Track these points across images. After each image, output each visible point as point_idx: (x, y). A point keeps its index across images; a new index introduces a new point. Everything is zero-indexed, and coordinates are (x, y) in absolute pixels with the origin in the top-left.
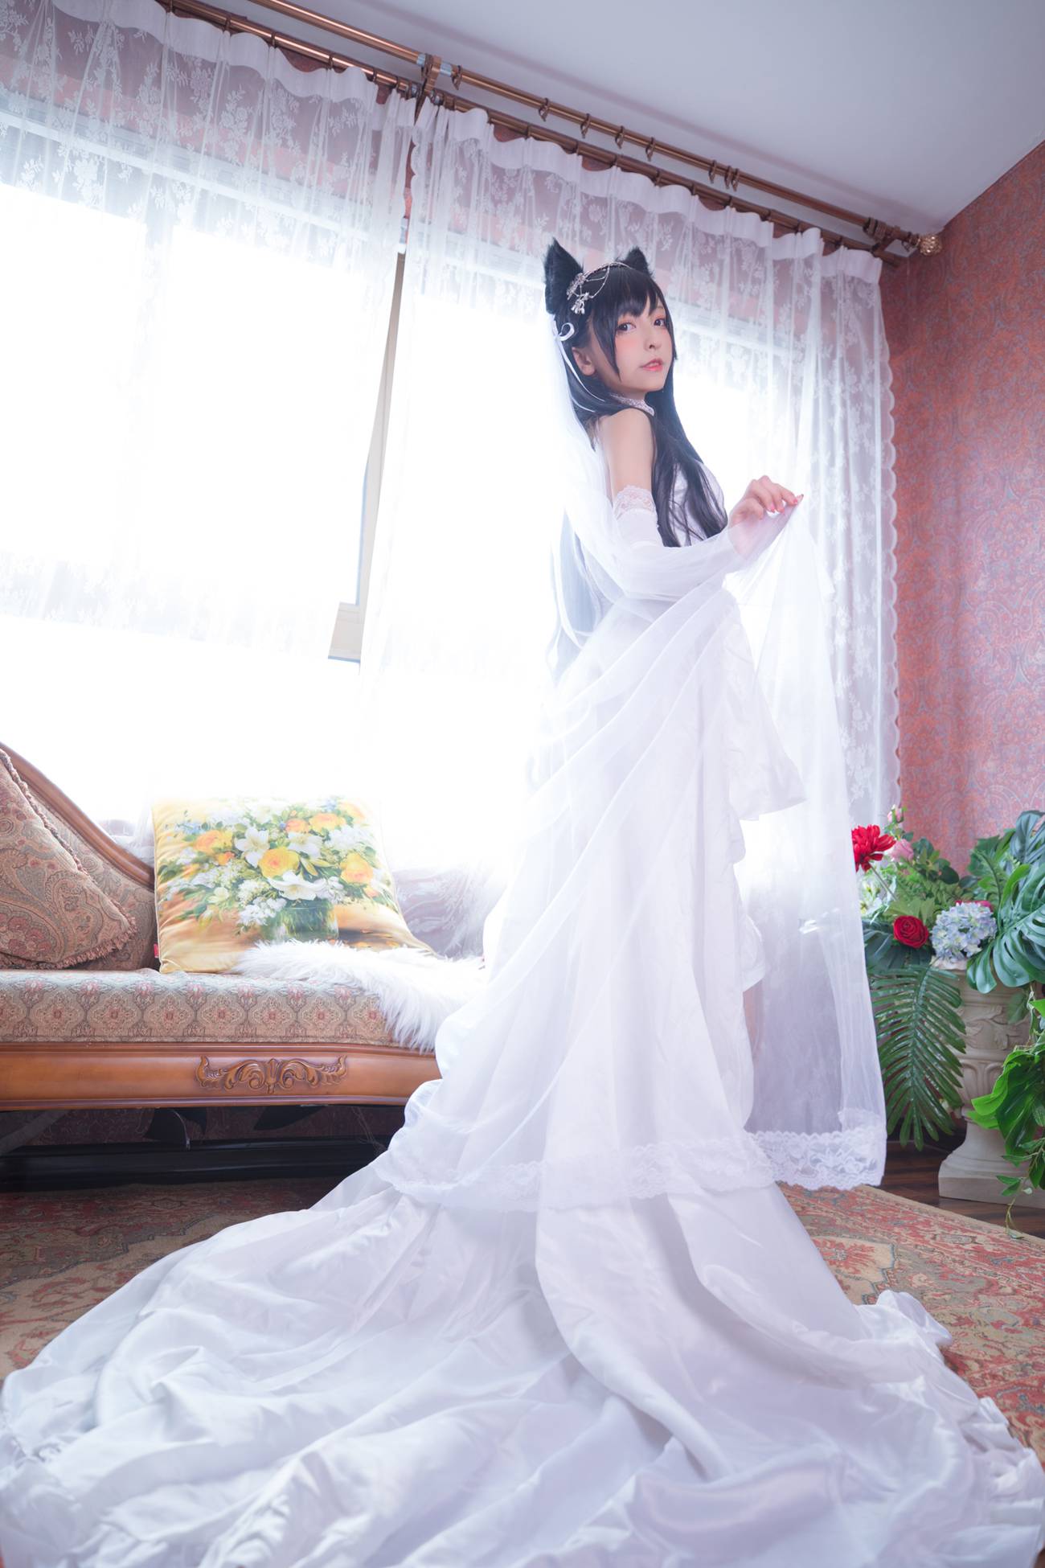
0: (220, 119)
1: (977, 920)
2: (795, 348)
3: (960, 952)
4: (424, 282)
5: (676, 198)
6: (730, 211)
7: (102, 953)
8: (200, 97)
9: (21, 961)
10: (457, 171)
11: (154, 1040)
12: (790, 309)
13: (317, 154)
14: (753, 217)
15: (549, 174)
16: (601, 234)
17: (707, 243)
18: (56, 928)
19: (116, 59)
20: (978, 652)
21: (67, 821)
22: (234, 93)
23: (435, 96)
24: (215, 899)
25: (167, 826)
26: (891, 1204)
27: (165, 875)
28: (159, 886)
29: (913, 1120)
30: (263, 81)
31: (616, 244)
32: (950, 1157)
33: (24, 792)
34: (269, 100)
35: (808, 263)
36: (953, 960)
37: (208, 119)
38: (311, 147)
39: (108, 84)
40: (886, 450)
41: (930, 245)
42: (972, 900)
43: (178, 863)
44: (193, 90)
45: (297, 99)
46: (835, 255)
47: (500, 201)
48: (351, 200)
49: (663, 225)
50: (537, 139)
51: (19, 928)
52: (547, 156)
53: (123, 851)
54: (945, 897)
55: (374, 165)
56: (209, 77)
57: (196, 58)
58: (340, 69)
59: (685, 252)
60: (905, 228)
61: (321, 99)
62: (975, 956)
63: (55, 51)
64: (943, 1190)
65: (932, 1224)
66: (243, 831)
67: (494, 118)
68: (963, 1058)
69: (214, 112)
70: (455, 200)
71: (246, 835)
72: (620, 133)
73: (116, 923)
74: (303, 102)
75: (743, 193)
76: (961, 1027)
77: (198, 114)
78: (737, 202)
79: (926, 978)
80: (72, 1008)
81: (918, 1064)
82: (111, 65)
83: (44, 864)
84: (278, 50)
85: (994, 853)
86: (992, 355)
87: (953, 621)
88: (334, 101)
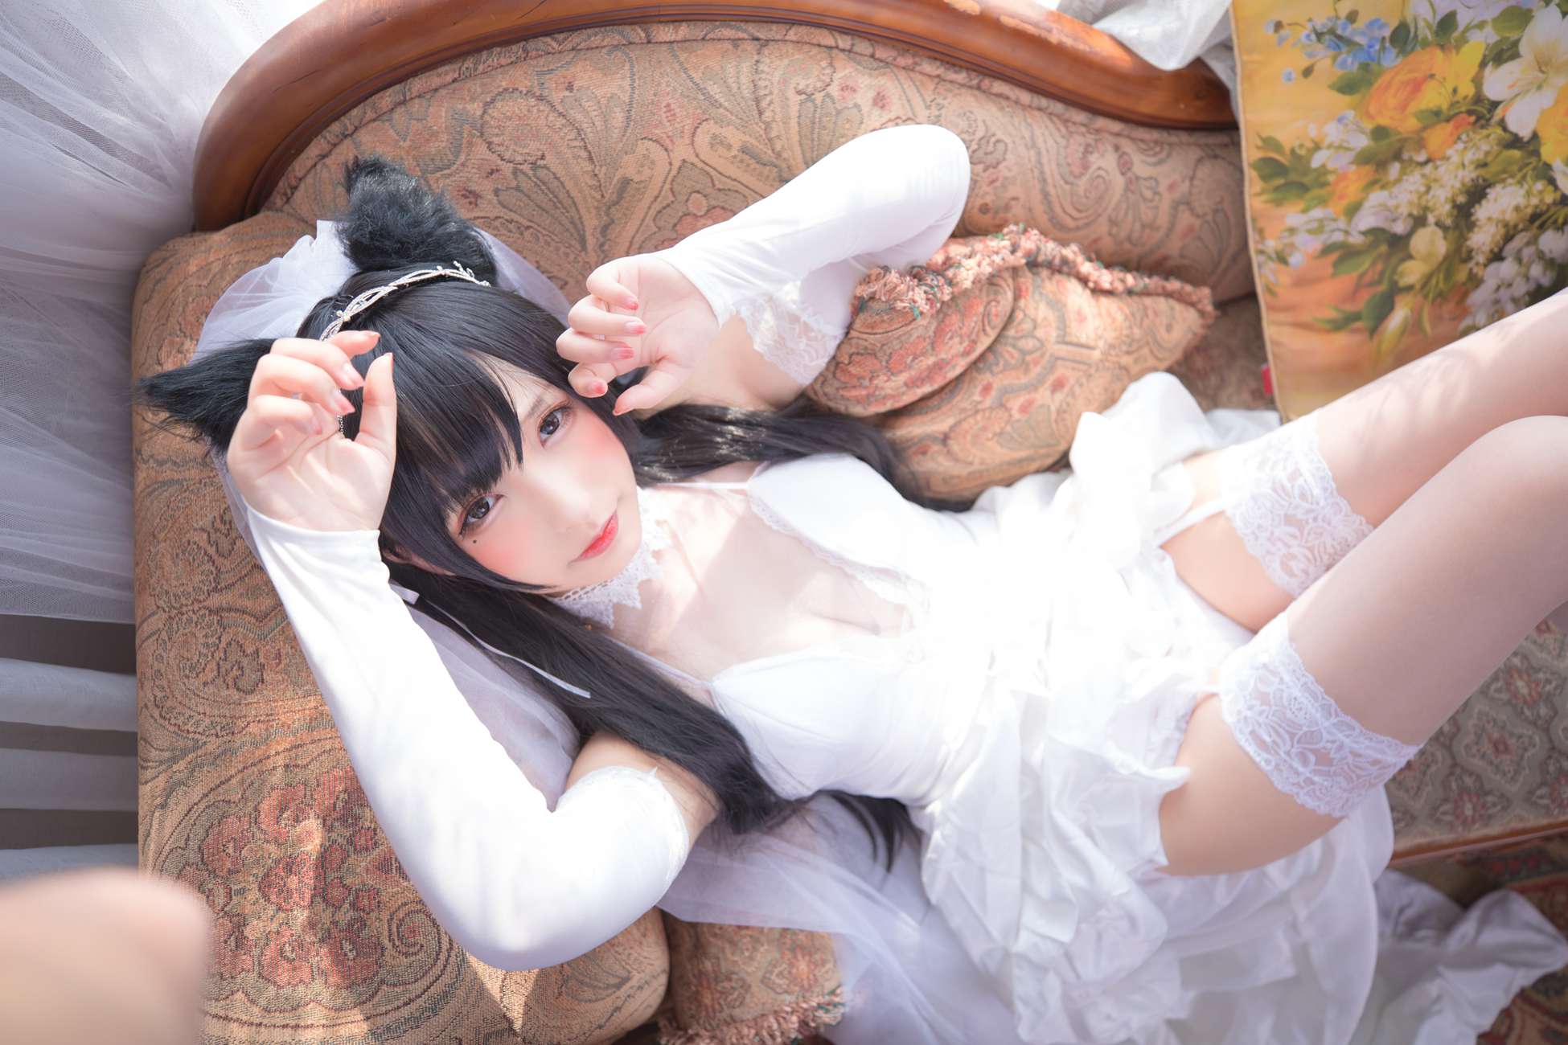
24: (1412, 273)
66: (1515, 36)
71: (1522, 44)
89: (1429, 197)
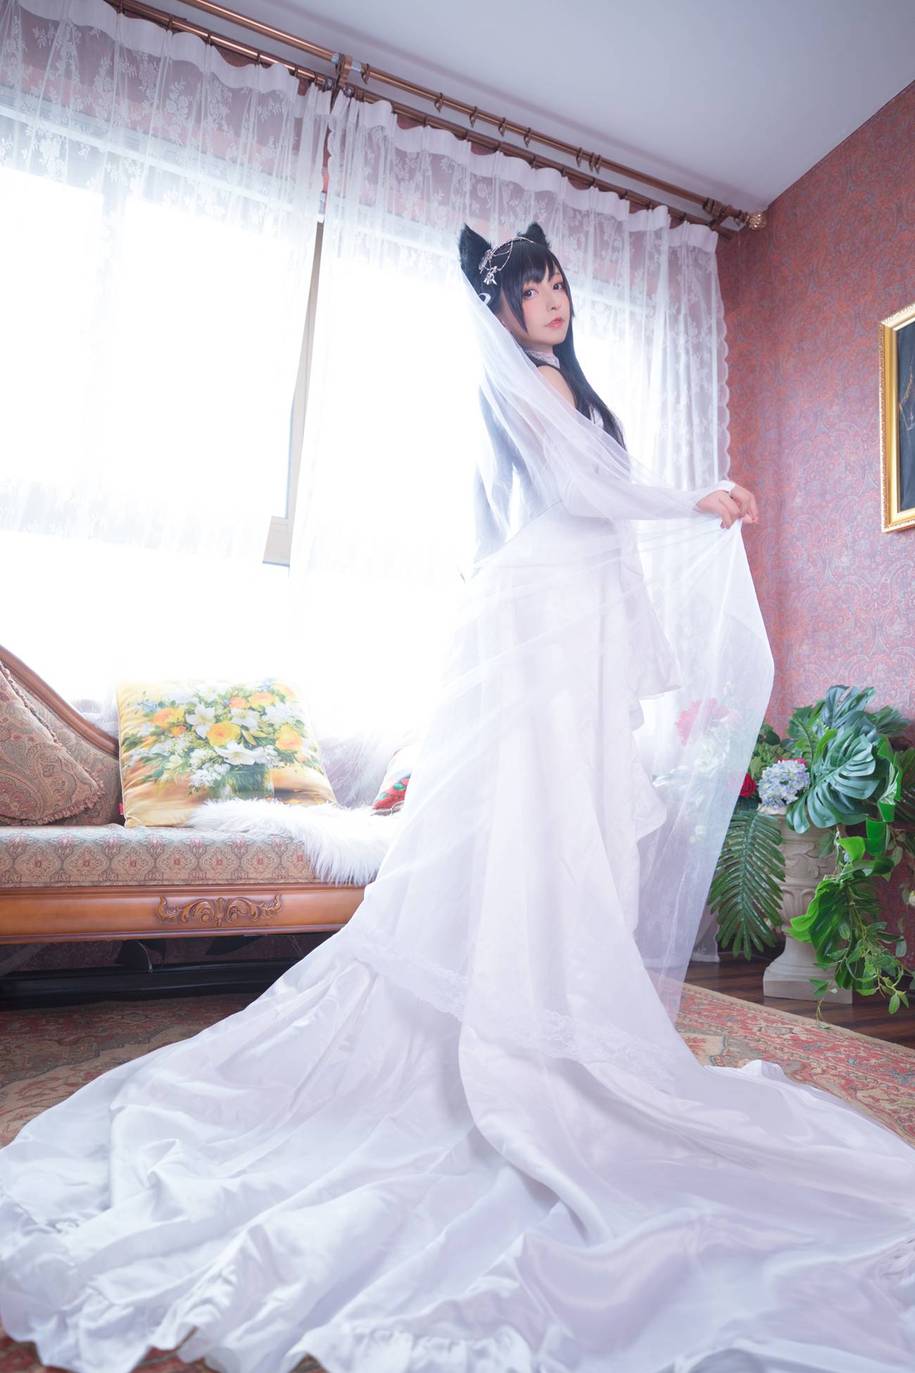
0: (164, 106)
1: (795, 774)
2: (647, 306)
3: (781, 801)
4: (340, 247)
5: (549, 179)
6: (594, 190)
7: (76, 811)
8: (147, 87)
9: (7, 819)
10: (366, 153)
11: (120, 884)
12: (644, 273)
13: (248, 137)
14: (613, 196)
15: (444, 157)
16: (488, 207)
17: (575, 216)
18: (36, 791)
19: (74, 52)
20: (795, 556)
21: (45, 701)
22: (176, 84)
23: (347, 90)
24: (170, 765)
25: (128, 705)
26: (726, 1004)
27: (127, 745)
28: (123, 755)
29: (743, 935)
30: (201, 73)
31: (500, 215)
32: (772, 964)
33: (7, 678)
34: (207, 90)
35: (658, 234)
36: (776, 807)
37: (155, 105)
38: (243, 131)
39: (68, 74)
40: (721, 391)
41: (757, 221)
42: (791, 758)
43: (138, 736)
44: (141, 81)
45: (230, 89)
46: (680, 227)
47: (403, 179)
48: (277, 176)
49: (538, 202)
50: (433, 127)
51: (4, 792)
52: (442, 141)
53: (91, 726)
54: (769, 756)
55: (296, 147)
56: (155, 69)
57: (143, 53)
58: (267, 65)
59: (557, 224)
60: (737, 207)
61: (251, 90)
62: (793, 803)
63: (21, 45)
64: (767, 991)
65: (758, 1019)
66: (192, 708)
67: (397, 108)
68: (784, 885)
69: (159, 100)
70: (365, 179)
71: (195, 711)
72: (502, 124)
73: (87, 786)
74: (236, 92)
75: (605, 175)
76: (782, 861)
77: (145, 101)
78: (600, 183)
79: (754, 821)
80: (50, 858)
81: (747, 890)
82: (70, 57)
83: (25, 738)
84: (213, 47)
85: (808, 720)
86: (807, 313)
87: (776, 532)
88: (262, 92)
89: (175, 747)
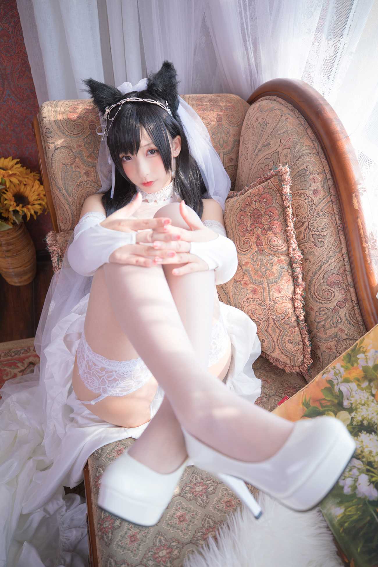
89: (361, 407)
